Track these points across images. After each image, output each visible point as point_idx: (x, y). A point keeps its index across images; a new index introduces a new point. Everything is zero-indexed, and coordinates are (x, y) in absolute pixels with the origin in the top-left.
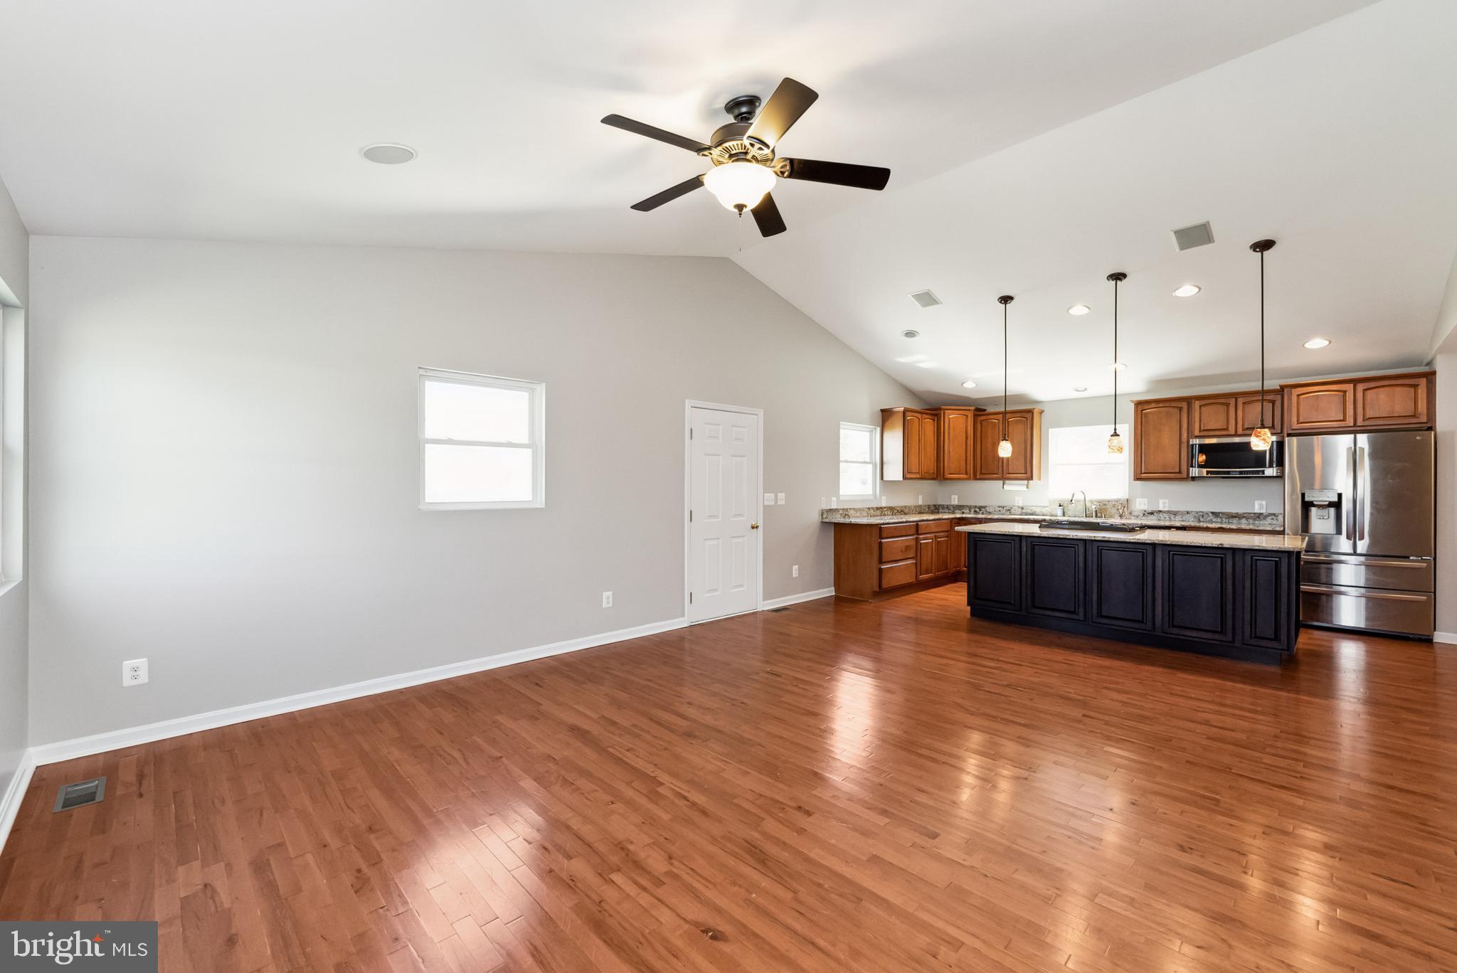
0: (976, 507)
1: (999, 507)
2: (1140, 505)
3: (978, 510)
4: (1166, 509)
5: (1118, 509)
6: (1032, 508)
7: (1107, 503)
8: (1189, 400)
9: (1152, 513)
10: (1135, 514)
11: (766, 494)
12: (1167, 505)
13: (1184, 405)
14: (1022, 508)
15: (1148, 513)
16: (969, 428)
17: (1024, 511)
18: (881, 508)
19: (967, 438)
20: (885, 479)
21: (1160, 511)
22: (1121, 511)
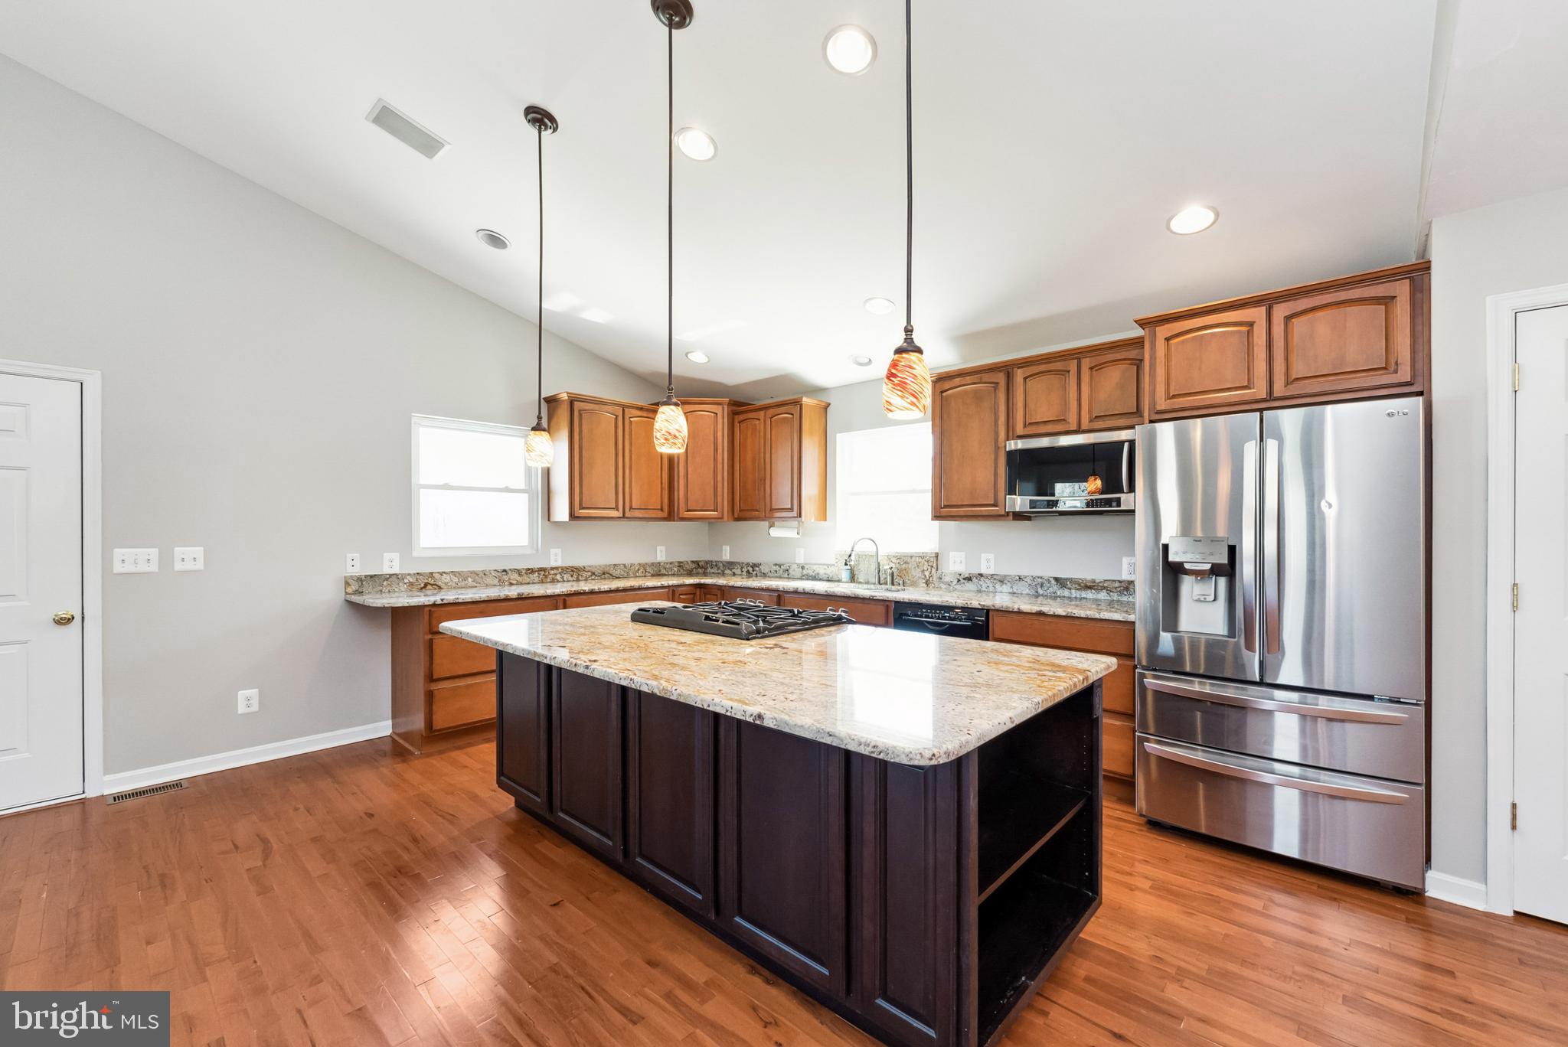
0: (748, 564)
1: (776, 565)
2: (955, 563)
3: (750, 569)
4: (991, 571)
5: (923, 571)
6: (815, 567)
7: (909, 560)
8: (1007, 369)
9: (969, 579)
10: (947, 579)
11: (119, 553)
12: (992, 564)
13: (1001, 378)
14: (803, 568)
15: (964, 579)
16: (720, 434)
17: (805, 572)
18: (544, 570)
19: (716, 450)
20: (551, 520)
21: (981, 575)
22: (927, 574)
